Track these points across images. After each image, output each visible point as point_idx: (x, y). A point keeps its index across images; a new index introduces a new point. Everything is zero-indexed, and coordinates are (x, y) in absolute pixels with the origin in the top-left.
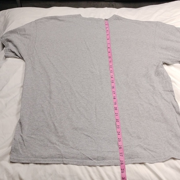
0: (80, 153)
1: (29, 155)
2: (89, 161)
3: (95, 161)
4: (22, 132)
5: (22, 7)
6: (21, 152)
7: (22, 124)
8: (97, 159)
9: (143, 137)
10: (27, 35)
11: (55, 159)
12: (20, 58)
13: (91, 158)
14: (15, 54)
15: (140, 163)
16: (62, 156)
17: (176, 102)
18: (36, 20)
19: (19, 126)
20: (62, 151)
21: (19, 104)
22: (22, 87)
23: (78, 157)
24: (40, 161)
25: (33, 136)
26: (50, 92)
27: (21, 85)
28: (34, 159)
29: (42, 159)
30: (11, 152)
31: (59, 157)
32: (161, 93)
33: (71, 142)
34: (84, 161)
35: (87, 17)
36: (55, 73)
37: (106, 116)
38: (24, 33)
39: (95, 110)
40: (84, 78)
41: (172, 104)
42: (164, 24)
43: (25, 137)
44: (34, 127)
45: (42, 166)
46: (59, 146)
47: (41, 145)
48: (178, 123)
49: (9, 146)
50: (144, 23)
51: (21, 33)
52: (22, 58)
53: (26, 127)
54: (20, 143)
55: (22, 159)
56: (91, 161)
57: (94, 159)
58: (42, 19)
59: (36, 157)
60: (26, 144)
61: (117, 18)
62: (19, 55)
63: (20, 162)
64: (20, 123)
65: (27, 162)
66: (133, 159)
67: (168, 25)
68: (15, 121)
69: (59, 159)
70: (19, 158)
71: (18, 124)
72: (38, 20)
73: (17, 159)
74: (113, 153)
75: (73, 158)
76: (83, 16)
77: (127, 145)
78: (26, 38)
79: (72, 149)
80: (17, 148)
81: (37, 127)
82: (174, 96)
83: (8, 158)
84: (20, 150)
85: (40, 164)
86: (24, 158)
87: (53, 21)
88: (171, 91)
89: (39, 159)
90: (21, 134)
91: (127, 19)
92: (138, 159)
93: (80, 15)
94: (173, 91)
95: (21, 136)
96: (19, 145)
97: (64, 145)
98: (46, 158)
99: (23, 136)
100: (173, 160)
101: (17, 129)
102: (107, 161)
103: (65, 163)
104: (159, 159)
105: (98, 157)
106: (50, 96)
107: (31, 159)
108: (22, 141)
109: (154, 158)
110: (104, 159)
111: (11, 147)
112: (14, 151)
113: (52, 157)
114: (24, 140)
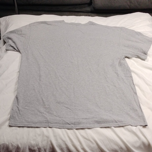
0: (62, 119)
1: (24, 121)
2: (68, 125)
3: (72, 125)
4: (18, 104)
5: (19, 14)
6: (17, 119)
7: (19, 98)
8: (74, 124)
9: (109, 109)
10: (23, 34)
11: (43, 124)
12: (17, 51)
13: (69, 123)
14: (13, 48)
15: (105, 127)
16: (48, 122)
17: (134, 85)
18: (30, 24)
19: (16, 100)
20: (48, 118)
21: (16, 84)
22: (19, 72)
23: (60, 123)
24: (32, 125)
25: (26, 108)
26: (40, 76)
27: (18, 70)
28: (27, 124)
29: (33, 124)
30: (9, 119)
31: (46, 123)
32: (123, 78)
33: (55, 112)
34: (65, 125)
35: (69, 22)
36: (44, 63)
37: (81, 94)
38: (21, 33)
39: (73, 90)
40: (65, 67)
41: (131, 87)
42: (126, 29)
43: (20, 108)
44: (27, 101)
45: (33, 129)
46: (46, 115)
47: (32, 114)
48: (135, 100)
49: (9, 115)
50: (112, 28)
51: (18, 33)
52: (19, 51)
53: (21, 101)
54: (16, 112)
55: (18, 124)
56: (70, 125)
57: (72, 124)
58: (34, 23)
59: (28, 122)
60: (21, 113)
61: (91, 23)
62: (17, 49)
63: (16, 126)
64: (17, 98)
65: (22, 126)
66: (100, 125)
67: (130, 29)
68: (13, 97)
69: (46, 124)
70: (15, 123)
71: (15, 98)
72: (32, 24)
73: (14, 124)
74: (86, 120)
75: (56, 123)
76: (66, 21)
77: (97, 114)
78: (22, 36)
79: (56, 117)
80: (14, 116)
81: (29, 101)
82: (133, 81)
83: (7, 123)
84: (17, 117)
85: (32, 127)
86: (19, 123)
87: (43, 25)
88: (130, 77)
89: (31, 124)
90: (18, 106)
91: (99, 25)
92: (105, 124)
93: (63, 21)
94: (132, 77)
95: (18, 107)
96: (16, 114)
97: (50, 114)
98: (36, 123)
99: (19, 107)
100: (130, 126)
101: (14, 103)
102: (82, 125)
103: (50, 127)
104: (121, 124)
105: (75, 122)
106: (40, 79)
107: (25, 124)
108: (18, 111)
110: (79, 123)
112: (12, 117)
113: (41, 122)
114: (20, 110)
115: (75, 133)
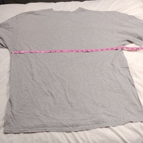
0: (59, 122)
1: (19, 127)
2: (66, 128)
3: (70, 127)
4: (12, 108)
5: (4, 4)
6: (13, 125)
7: (12, 102)
8: (72, 126)
9: (107, 106)
10: (10, 28)
11: (39, 129)
12: (6, 48)
13: (67, 126)
14: (1, 45)
15: (106, 127)
16: (44, 126)
17: (131, 76)
18: (16, 15)
19: (9, 103)
20: (45, 122)
21: (8, 86)
22: (10, 72)
23: (57, 126)
24: (28, 130)
25: (21, 111)
26: (32, 75)
27: (9, 70)
28: (23, 129)
29: (29, 129)
30: (4, 125)
31: (43, 127)
32: (119, 69)
33: (51, 114)
34: (63, 128)
35: (58, 10)
36: (35, 59)
37: (77, 91)
38: (8, 27)
39: (68, 87)
40: (58, 62)
41: (128, 78)
42: (119, 13)
43: (15, 113)
44: (22, 104)
45: (30, 134)
46: (42, 118)
47: (27, 118)
48: (133, 94)
49: (3, 120)
50: (104, 13)
51: (5, 27)
53: (15, 104)
54: (11, 117)
55: (14, 130)
56: (68, 128)
57: (70, 126)
58: (21, 14)
59: (24, 128)
60: (15, 118)
61: (81, 10)
62: (5, 46)
63: (12, 132)
64: (10, 101)
65: (18, 132)
66: (100, 125)
67: (123, 13)
68: (6, 100)
69: (43, 128)
70: (11, 130)
71: (9, 102)
72: (18, 15)
73: (10, 131)
74: (84, 121)
75: (54, 126)
76: (55, 9)
77: (95, 113)
78: (10, 31)
79: (53, 120)
80: (9, 122)
81: (24, 104)
82: (129, 72)
83: (2, 130)
84: (12, 123)
85: (28, 133)
86: (15, 129)
87: (30, 15)
88: (127, 68)
89: (27, 129)
90: (11, 110)
91: (90, 11)
92: (104, 124)
93: (52, 9)
94: (128, 68)
95: (12, 112)
96: (10, 119)
97: (46, 117)
98: (32, 128)
99: (13, 112)
100: (130, 123)
101: (8, 107)
102: (80, 127)
103: (48, 131)
104: (120, 123)
105: (73, 124)
106: (32, 78)
107: (21, 130)
108: (12, 116)
109: (116, 122)
110: (77, 126)
111: (4, 121)
112: (6, 124)
113: (37, 127)
114: (14, 115)
115: (74, 136)
